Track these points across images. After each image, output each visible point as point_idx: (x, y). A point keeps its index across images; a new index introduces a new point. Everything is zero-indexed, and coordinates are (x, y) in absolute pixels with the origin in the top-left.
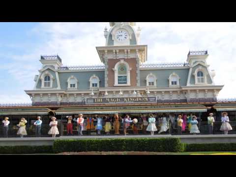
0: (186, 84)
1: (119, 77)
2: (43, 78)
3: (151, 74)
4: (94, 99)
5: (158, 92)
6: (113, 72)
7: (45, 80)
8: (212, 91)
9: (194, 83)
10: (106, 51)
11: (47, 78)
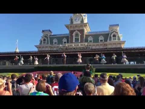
0: (107, 41)
1: (75, 38)
2: (43, 40)
3: (91, 37)
4: (62, 48)
5: (93, 45)
6: (73, 36)
7: (44, 41)
8: (120, 44)
9: (111, 40)
10: (69, 27)
11: (44, 40)
